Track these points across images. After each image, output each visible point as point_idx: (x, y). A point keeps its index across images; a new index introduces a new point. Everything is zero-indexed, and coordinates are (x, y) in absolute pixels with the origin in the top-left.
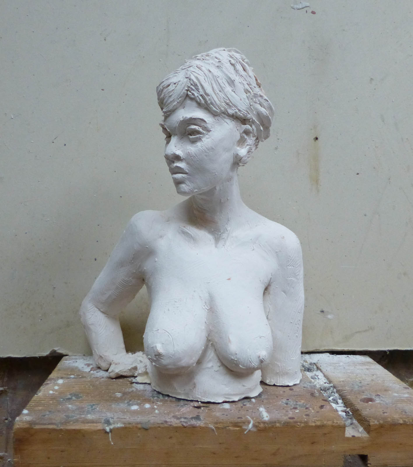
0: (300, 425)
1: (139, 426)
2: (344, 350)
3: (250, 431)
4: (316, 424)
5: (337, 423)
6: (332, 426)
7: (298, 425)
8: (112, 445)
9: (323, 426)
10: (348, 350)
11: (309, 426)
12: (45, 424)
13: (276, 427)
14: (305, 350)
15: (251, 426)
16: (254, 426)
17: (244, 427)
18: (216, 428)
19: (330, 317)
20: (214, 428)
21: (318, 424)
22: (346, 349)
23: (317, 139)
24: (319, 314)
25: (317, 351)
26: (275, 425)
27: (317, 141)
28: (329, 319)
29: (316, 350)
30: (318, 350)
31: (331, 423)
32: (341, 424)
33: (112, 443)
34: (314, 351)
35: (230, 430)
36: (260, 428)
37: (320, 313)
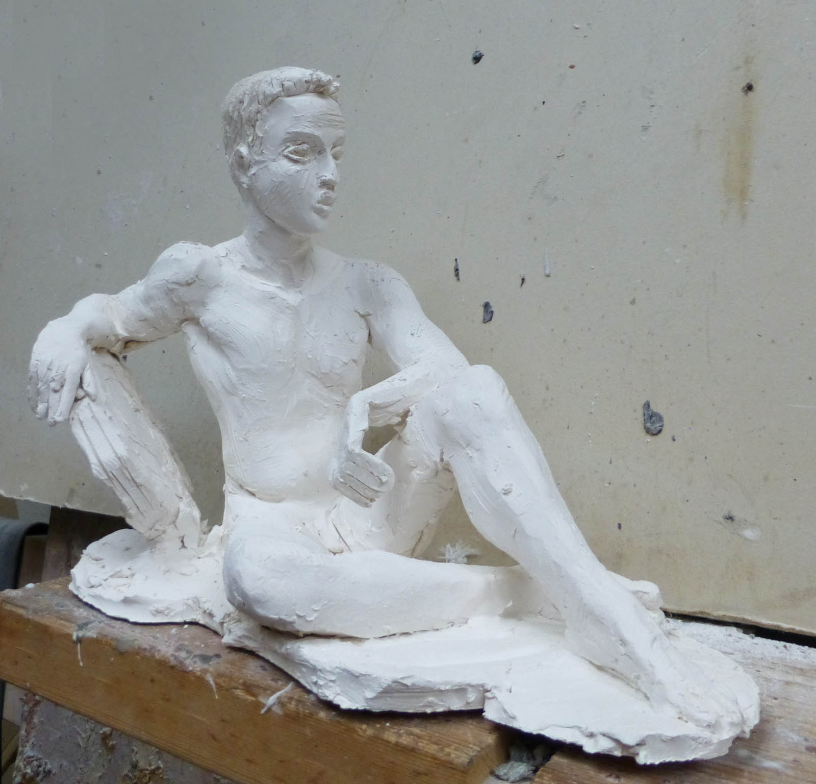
0: (365, 731)
1: (113, 643)
2: (778, 626)
3: (269, 710)
4: (400, 741)
5: (449, 754)
6: (434, 758)
7: (361, 729)
8: (81, 667)
9: (413, 750)
10: (793, 629)
11: (382, 740)
12: (17, 606)
13: (317, 719)
14: (673, 608)
15: (272, 700)
16: (279, 703)
17: (262, 699)
18: (216, 684)
19: (748, 533)
20: (212, 683)
21: (405, 742)
22: (785, 625)
23: (750, 88)
24: (721, 523)
25: (705, 616)
26: (317, 714)
27: (750, 94)
28: (746, 539)
29: (701, 613)
30: (708, 614)
31: (435, 750)
32: (456, 761)
33: (81, 664)
34: (697, 615)
35: (237, 697)
36: (288, 710)
37: (721, 519)
